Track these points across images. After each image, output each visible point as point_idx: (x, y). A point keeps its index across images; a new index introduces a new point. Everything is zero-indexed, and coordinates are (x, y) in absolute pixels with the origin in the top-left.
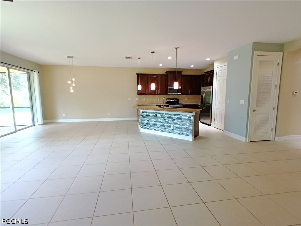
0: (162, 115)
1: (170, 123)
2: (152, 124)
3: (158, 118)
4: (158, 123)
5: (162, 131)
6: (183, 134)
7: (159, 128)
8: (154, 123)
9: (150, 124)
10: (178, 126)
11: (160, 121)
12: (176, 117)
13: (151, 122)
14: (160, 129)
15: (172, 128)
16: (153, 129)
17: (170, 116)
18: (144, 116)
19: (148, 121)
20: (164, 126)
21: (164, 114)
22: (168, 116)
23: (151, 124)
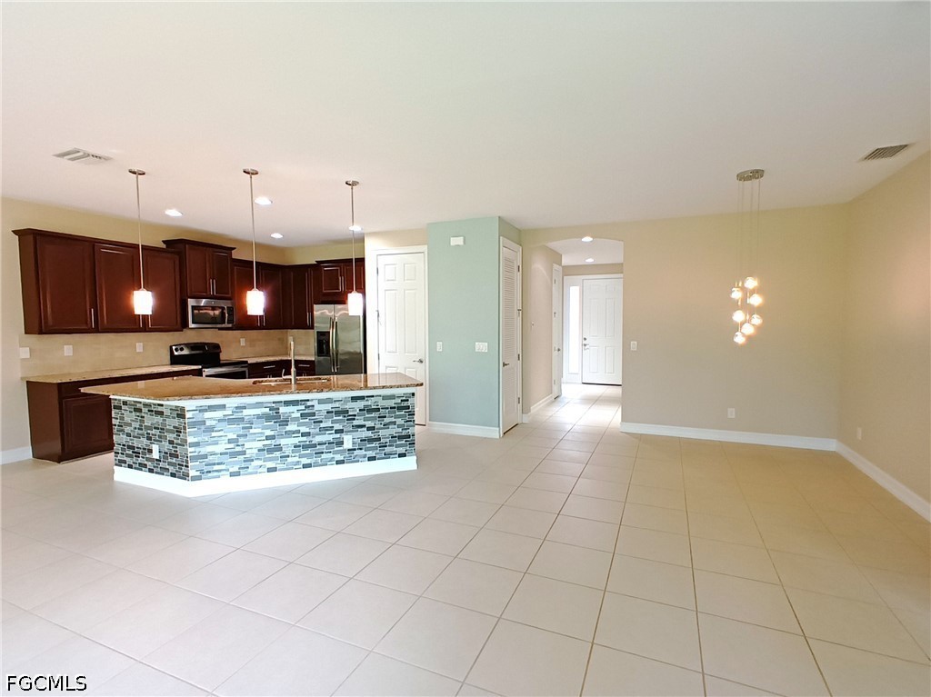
0: (303, 407)
1: (337, 432)
2: (256, 451)
3: (285, 422)
4: (283, 442)
5: (305, 466)
6: (387, 456)
7: (289, 460)
8: (268, 442)
9: (244, 453)
10: (369, 434)
11: (294, 432)
12: (361, 404)
13: (247, 445)
14: (297, 459)
15: (348, 444)
16: (260, 470)
17: (337, 405)
18: (208, 423)
19: (230, 441)
20: (315, 446)
21: (309, 403)
22: (329, 407)
23: (248, 452)
